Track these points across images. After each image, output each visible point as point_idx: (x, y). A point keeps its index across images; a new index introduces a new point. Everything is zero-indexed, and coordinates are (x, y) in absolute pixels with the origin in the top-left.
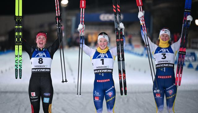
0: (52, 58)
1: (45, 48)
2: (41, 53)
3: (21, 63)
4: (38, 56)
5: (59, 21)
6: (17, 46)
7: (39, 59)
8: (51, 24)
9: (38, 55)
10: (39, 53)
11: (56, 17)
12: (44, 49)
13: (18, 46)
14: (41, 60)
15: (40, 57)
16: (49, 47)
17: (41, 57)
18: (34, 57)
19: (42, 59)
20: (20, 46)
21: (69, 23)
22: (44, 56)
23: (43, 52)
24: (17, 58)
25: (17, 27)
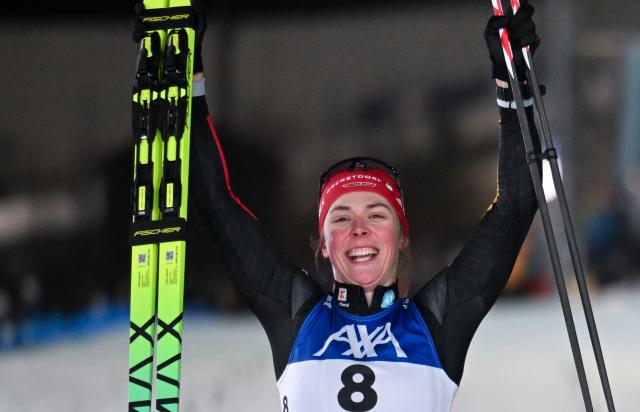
0: (456, 375)
1: (394, 287)
2: (363, 329)
3: (175, 383)
4: (339, 350)
5: (517, 50)
6: (147, 249)
7: (347, 376)
8: (451, 99)
9: (336, 336)
10: (349, 329)
11: (495, 22)
12: (388, 300)
13: (151, 247)
14: (358, 378)
15: (351, 357)
16: (433, 282)
17: (365, 358)
18: (308, 354)
19: (370, 377)
20: (165, 247)
21: (600, 93)
22: (384, 353)
23: (382, 323)
24: (140, 349)
25: (145, 95)
